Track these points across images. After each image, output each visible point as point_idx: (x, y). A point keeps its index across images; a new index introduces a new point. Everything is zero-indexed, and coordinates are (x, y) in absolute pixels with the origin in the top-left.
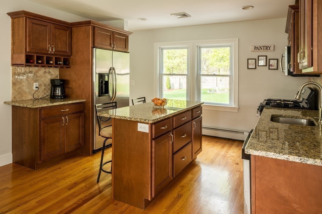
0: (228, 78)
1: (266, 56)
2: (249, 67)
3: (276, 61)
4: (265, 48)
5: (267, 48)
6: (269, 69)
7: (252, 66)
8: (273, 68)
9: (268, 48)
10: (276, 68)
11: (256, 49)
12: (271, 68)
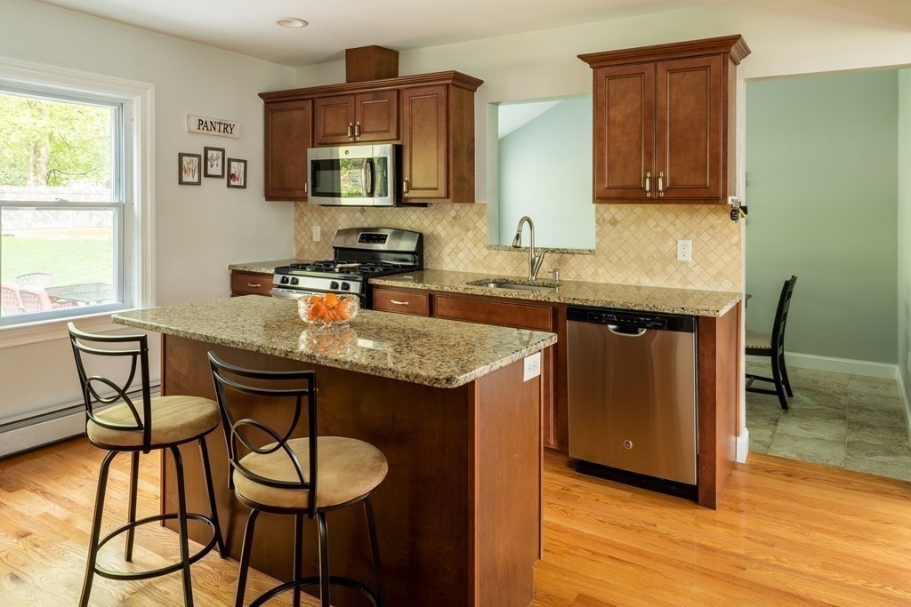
0: (109, 218)
1: (223, 151)
2: (184, 180)
3: (242, 164)
4: (222, 127)
5: (227, 128)
6: (229, 186)
7: (191, 175)
8: (236, 183)
9: (229, 129)
10: (242, 184)
11: (201, 127)
12: (232, 183)
